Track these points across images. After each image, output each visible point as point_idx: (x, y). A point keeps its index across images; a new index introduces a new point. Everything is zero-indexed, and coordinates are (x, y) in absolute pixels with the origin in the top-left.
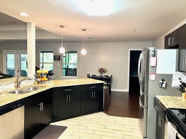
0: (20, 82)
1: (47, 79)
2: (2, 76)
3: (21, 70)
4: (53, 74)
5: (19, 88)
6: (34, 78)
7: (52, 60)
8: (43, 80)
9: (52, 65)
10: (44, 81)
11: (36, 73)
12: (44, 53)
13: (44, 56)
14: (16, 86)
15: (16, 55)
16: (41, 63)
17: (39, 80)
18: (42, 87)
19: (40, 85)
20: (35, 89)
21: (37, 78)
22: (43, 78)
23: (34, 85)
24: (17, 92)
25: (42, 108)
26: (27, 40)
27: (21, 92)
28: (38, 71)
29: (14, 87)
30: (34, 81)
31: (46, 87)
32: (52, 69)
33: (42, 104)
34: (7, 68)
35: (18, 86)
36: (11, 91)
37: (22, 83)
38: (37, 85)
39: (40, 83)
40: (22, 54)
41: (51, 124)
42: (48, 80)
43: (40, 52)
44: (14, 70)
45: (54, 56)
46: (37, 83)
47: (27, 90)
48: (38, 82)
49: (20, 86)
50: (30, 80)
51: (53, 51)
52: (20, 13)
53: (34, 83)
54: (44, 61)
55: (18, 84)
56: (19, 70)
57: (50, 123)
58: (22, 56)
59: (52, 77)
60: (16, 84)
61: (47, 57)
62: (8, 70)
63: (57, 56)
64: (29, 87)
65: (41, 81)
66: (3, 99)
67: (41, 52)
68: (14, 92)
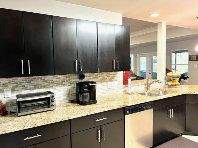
0: (150, 84)
1: (179, 83)
2: (136, 78)
3: (153, 72)
4: (188, 77)
5: (148, 90)
6: (165, 81)
7: (187, 61)
8: (174, 83)
9: (187, 67)
10: (175, 85)
11: (166, 76)
12: (177, 53)
13: (177, 56)
14: (146, 88)
15: (148, 58)
16: (174, 65)
17: (169, 83)
18: (173, 92)
19: (170, 89)
20: (165, 93)
21: (167, 81)
22: (174, 81)
23: (164, 89)
24: (146, 93)
25: (172, 115)
26: (157, 41)
27: (150, 95)
28: (168, 74)
29: (144, 89)
30: (164, 84)
31: (177, 92)
32: (187, 71)
33: (172, 110)
34: (140, 70)
35: (147, 88)
36: (142, 92)
37: (152, 85)
38: (167, 89)
39: (170, 87)
40: (155, 57)
41: (183, 136)
42: (181, 84)
43: (172, 52)
44: (146, 72)
45: (190, 56)
46: (167, 86)
47: (156, 93)
48: (169, 86)
49: (150, 88)
50: (159, 83)
51: (188, 50)
52: (151, 15)
53: (164, 87)
54: (177, 63)
55: (148, 86)
56: (150, 72)
57: (182, 134)
58: (154, 58)
59: (186, 80)
60: (146, 86)
61: (181, 58)
62: (141, 72)
63: (193, 55)
64: (159, 91)
65: (172, 85)
66: (135, 98)
67: (174, 53)
68: (144, 94)
